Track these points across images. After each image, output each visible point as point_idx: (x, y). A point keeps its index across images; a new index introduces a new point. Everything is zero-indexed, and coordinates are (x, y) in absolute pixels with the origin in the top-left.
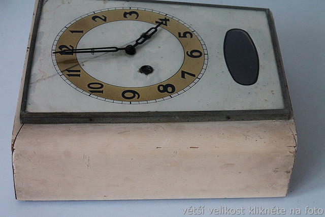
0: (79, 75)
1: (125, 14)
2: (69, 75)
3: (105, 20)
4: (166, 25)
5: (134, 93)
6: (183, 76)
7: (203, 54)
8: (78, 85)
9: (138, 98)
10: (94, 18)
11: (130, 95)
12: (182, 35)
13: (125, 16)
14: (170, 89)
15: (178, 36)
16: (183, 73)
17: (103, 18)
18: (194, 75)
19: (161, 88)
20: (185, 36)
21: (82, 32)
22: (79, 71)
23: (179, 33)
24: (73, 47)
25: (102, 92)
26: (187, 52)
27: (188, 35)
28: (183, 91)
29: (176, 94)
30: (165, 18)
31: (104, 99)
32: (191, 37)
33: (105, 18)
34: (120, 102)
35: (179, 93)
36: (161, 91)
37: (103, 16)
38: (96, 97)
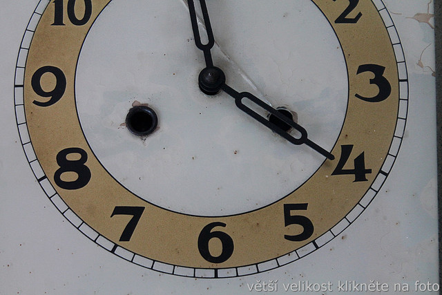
1: (378, 70)
3: (341, 19)
4: (339, 171)
5: (57, 94)
6: (119, 210)
7: (219, 265)
9: (35, 102)
11: (48, 83)
12: (293, 213)
13: (362, 69)
14: (70, 176)
16: (136, 212)
17: (351, 15)
18: (126, 236)
19: (75, 157)
20: (289, 220)
23: (304, 207)
25: (58, 21)
26: (224, 225)
27: (297, 229)
28: (63, 207)
29: (51, 192)
30: (370, 171)
31: (32, 27)
32: (287, 237)
33: (354, 21)
34: (22, 63)
35: (56, 199)
36: (61, 157)
37: (360, 15)
38: (40, 10)
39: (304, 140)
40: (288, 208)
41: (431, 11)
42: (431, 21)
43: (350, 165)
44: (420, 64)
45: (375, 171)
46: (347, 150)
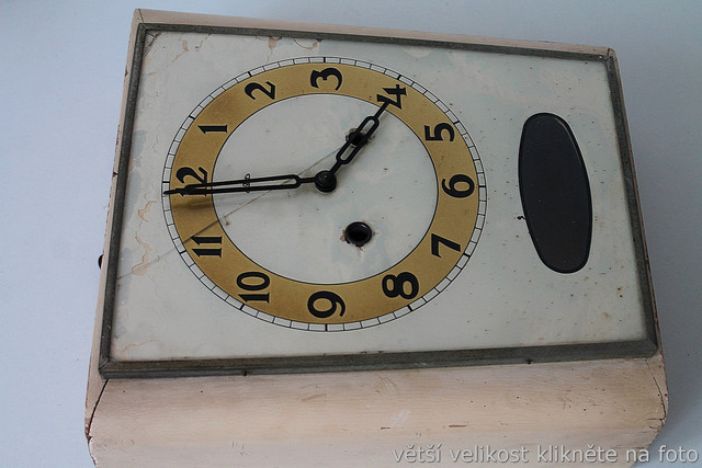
0: (218, 252)
1: (315, 75)
2: (199, 252)
3: (272, 95)
4: (398, 104)
5: (334, 298)
6: (435, 251)
7: (475, 183)
8: (217, 281)
9: (341, 315)
10: (250, 89)
11: (323, 305)
12: (432, 135)
13: (314, 84)
14: (407, 287)
15: (424, 137)
16: (436, 240)
17: (269, 89)
18: (456, 247)
19: (390, 285)
20: (438, 137)
21: (224, 129)
22: (218, 240)
23: (427, 128)
24: (205, 173)
25: (266, 298)
26: (444, 181)
27: (445, 133)
28: (434, 292)
29: (421, 301)
30: (398, 86)
31: (271, 318)
32: (451, 140)
33: (273, 87)
34: (305, 326)
35: (427, 297)
36: (390, 294)
37: (268, 83)
38: (254, 312)
39: (375, 118)
42: (275, 38)
43: (393, 97)
44: (311, 49)
45: (398, 82)
46: (381, 98)
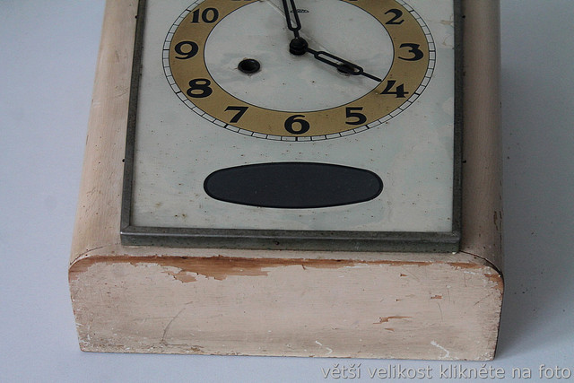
1: (415, 46)
3: (390, 22)
4: (385, 92)
5: (191, 54)
6: (231, 108)
9: (177, 57)
11: (186, 49)
12: (352, 111)
13: (404, 45)
14: (198, 92)
15: (348, 106)
16: (243, 110)
17: (397, 21)
18: (235, 120)
20: (349, 115)
23: (361, 109)
26: (303, 116)
27: (355, 119)
28: (192, 106)
29: (184, 99)
30: (407, 93)
31: (177, 23)
32: (347, 123)
33: (399, 23)
34: (169, 39)
35: (187, 102)
36: (193, 83)
37: (403, 21)
38: (184, 16)
39: (361, 72)
40: (348, 109)
41: (452, 20)
42: (452, 24)
43: (393, 89)
44: (444, 43)
45: (411, 93)
46: (391, 83)
